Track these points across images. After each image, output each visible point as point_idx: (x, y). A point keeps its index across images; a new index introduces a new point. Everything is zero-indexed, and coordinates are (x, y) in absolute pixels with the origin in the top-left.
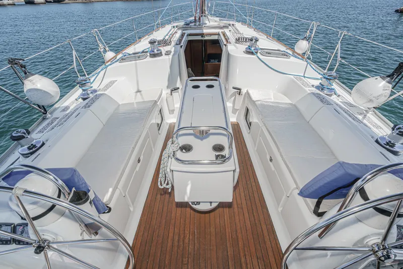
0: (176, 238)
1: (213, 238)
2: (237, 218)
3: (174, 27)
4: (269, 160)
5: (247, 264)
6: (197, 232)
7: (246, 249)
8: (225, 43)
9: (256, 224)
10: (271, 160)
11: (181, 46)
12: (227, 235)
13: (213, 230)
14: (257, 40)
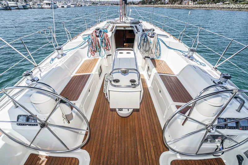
0: (109, 131)
1: (129, 131)
2: (142, 121)
3: (108, 22)
4: (159, 92)
5: (146, 143)
6: (120, 128)
7: (146, 136)
8: (137, 31)
9: (151, 124)
10: (160, 92)
11: (113, 32)
12: (136, 129)
13: (129, 127)
14: (154, 30)
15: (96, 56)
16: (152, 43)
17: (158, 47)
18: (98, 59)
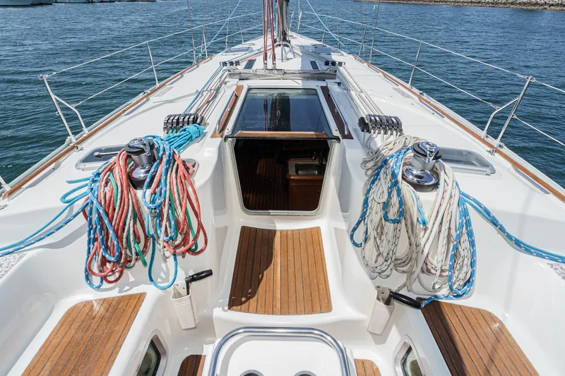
3: (225, 64)
15: (132, 279)
16: (430, 225)
17: (465, 244)
18: (140, 298)
